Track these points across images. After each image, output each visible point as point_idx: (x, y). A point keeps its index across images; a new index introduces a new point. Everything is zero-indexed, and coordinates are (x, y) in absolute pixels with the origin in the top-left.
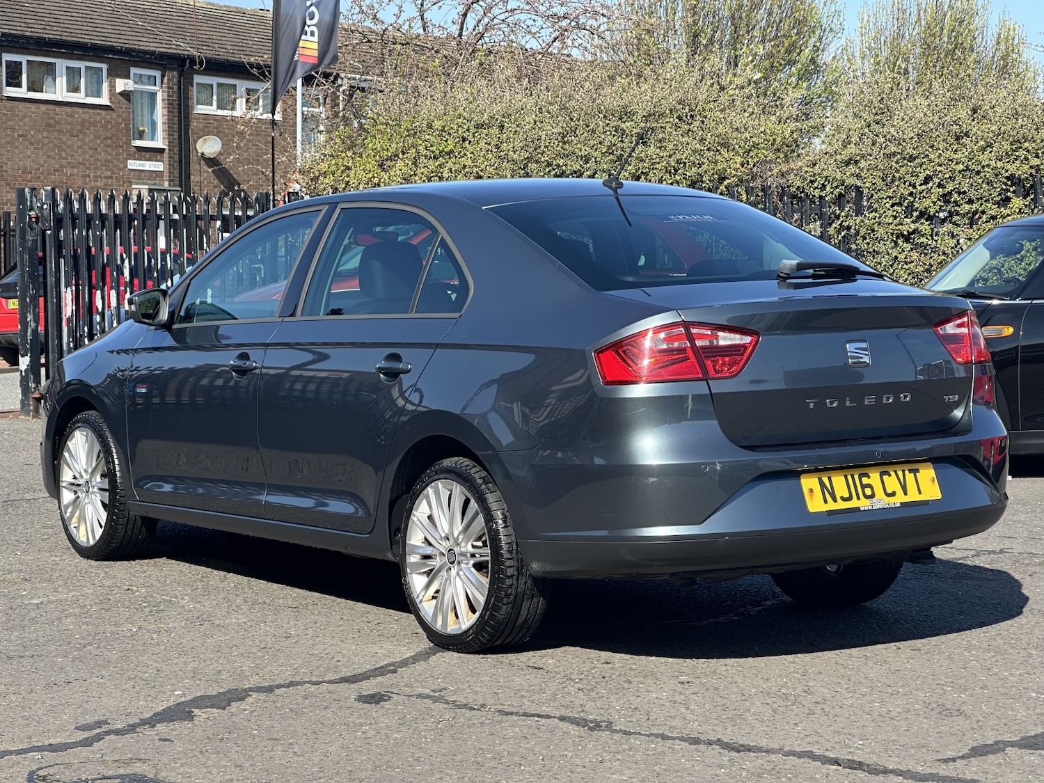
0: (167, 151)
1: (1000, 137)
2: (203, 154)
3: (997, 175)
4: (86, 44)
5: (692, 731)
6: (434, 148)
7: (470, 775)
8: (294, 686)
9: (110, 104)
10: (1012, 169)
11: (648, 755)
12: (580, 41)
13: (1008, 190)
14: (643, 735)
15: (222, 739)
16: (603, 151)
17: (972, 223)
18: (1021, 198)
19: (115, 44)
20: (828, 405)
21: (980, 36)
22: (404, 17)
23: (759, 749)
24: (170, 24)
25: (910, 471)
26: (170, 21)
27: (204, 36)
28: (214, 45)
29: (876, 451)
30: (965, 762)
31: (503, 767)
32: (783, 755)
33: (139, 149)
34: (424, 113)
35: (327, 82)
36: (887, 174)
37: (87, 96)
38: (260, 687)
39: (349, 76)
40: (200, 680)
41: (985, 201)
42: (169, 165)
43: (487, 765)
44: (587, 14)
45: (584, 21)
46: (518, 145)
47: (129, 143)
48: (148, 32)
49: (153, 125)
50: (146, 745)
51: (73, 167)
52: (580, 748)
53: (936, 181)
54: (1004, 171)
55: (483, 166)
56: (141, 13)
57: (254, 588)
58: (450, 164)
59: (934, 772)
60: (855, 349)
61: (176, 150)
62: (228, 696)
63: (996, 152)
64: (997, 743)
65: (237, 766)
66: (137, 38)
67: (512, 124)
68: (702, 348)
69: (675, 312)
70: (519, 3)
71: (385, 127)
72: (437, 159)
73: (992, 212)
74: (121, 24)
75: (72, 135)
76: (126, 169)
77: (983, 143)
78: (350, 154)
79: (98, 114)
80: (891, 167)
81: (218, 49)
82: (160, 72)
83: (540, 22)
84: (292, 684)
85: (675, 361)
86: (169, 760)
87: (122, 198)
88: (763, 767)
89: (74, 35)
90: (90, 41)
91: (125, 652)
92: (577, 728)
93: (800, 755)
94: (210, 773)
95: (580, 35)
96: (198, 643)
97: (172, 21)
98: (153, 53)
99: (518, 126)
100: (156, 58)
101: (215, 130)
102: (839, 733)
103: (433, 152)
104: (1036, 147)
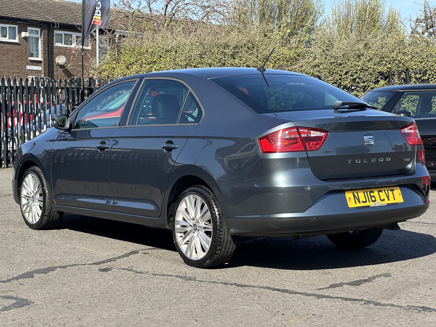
0: (43, 62)
1: (375, 56)
2: (58, 63)
3: (374, 71)
4: (9, 17)
5: (226, 280)
6: (149, 60)
7: (137, 295)
8: (74, 266)
9: (19, 42)
10: (380, 69)
11: (207, 288)
12: (214, 17)
13: (378, 77)
14: (207, 282)
15: (44, 284)
16: (217, 61)
17: (364, 90)
18: (384, 80)
19: (21, 17)
20: (357, 162)
21: (382, 15)
22: (142, 6)
23: (250, 286)
24: (44, 9)
25: (391, 190)
26: (44, 8)
27: (58, 14)
28: (63, 18)
29: (376, 182)
30: (327, 290)
31: (150, 292)
32: (259, 288)
33: (32, 61)
34: (145, 46)
35: (110, 33)
36: (331, 71)
37: (9, 39)
38: (61, 266)
39: (120, 31)
40: (38, 264)
41: (370, 82)
42: (44, 68)
43: (145, 292)
44: (218, 6)
45: (216, 8)
46: (182, 59)
47: (27, 58)
48: (35, 12)
49: (37, 51)
50: (14, 286)
51: (3, 68)
52: (182, 286)
53: (350, 73)
54: (377, 70)
55: (168, 68)
56: (32, 4)
57: (64, 232)
58: (155, 67)
59: (314, 293)
60: (368, 138)
61: (47, 61)
62: (48, 269)
63: (373, 62)
64: (340, 283)
65: (48, 293)
66: (30, 15)
67: (180, 50)
68: (304, 137)
69: (292, 122)
70: (190, 1)
71: (129, 51)
72: (150, 64)
73: (372, 86)
74: (24, 9)
75: (3, 55)
76: (26, 69)
77: (369, 58)
78: (114, 62)
79: (14, 46)
80: (332, 68)
81: (64, 19)
82: (40, 29)
83: (198, 9)
84: (74, 265)
85: (293, 143)
86: (22, 291)
87: (19, 80)
88: (250, 292)
89: (4, 13)
90: (11, 16)
91: (10, 254)
92: (182, 280)
93: (265, 288)
94: (37, 295)
95: (214, 14)
96: (39, 251)
97: (45, 8)
98: (37, 21)
99: (183, 51)
100: (38, 23)
101: (63, 53)
102: (281, 280)
103: (148, 61)
104: (390, 60)
